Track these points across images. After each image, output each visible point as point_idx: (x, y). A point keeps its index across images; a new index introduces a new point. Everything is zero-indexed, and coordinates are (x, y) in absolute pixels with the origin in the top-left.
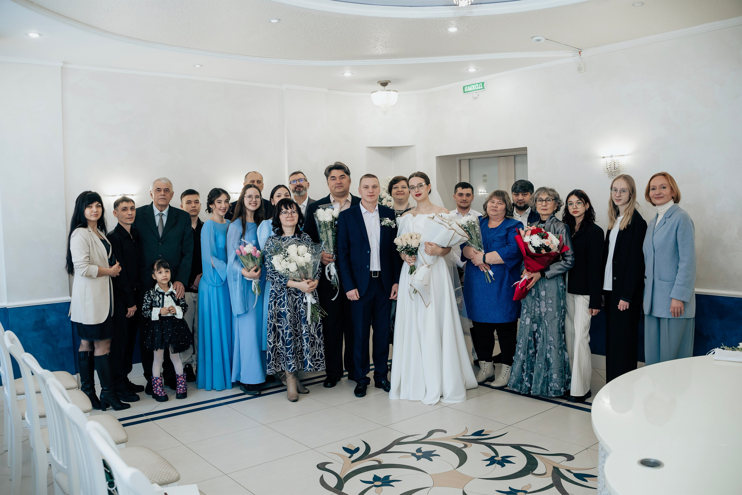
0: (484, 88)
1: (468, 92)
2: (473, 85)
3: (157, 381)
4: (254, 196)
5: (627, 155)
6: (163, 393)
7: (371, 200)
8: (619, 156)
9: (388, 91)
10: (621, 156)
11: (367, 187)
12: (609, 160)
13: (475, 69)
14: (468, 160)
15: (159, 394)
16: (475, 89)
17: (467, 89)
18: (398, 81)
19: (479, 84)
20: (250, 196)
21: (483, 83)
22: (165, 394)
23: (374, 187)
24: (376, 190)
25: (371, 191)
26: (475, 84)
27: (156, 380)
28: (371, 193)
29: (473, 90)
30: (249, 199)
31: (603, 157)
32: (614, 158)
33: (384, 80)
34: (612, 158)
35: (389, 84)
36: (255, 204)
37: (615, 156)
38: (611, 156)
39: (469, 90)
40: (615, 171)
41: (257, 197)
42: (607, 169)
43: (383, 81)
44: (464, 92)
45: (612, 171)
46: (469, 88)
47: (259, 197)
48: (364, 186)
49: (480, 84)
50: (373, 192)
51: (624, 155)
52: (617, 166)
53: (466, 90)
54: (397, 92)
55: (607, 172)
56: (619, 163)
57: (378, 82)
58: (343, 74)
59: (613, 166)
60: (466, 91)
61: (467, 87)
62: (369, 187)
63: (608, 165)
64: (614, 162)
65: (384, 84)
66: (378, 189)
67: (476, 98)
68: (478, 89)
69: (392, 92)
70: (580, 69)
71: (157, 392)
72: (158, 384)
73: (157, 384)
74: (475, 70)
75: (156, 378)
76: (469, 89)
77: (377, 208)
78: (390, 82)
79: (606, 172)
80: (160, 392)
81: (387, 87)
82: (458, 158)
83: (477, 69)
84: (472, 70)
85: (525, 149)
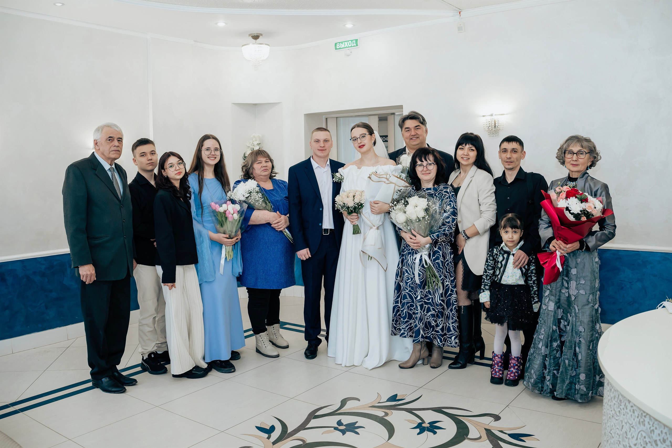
0: (357, 45)
1: (340, 48)
2: (345, 42)
4: (212, 149)
5: (507, 114)
7: (322, 154)
8: (500, 115)
9: (260, 44)
10: (502, 115)
11: (318, 141)
12: (489, 118)
13: (352, 24)
14: (336, 118)
16: (347, 46)
17: (339, 46)
18: (269, 34)
19: (352, 41)
20: (208, 149)
21: (356, 40)
23: (326, 141)
24: (327, 145)
25: (322, 145)
26: (348, 41)
28: (322, 147)
29: (345, 47)
30: (207, 153)
31: (484, 116)
32: (494, 117)
33: (255, 32)
34: (492, 117)
35: (261, 37)
36: (213, 157)
37: (495, 115)
38: (492, 115)
39: (341, 47)
40: (495, 129)
41: (216, 149)
43: (254, 34)
44: (336, 49)
45: (493, 129)
46: (341, 45)
47: (218, 150)
48: (315, 140)
49: (353, 41)
50: (324, 147)
51: (504, 114)
52: (497, 125)
53: (338, 47)
54: (269, 45)
56: (499, 122)
57: (250, 35)
58: (216, 24)
59: (494, 124)
60: (338, 48)
61: (339, 44)
62: (320, 141)
63: (488, 123)
64: (494, 121)
65: (256, 37)
66: (330, 143)
67: (348, 56)
68: (351, 47)
69: (264, 46)
70: (460, 29)
74: (352, 26)
76: (342, 46)
77: (328, 163)
78: (262, 35)
79: (487, 129)
81: (258, 41)
82: (324, 116)
83: (354, 25)
84: (349, 25)
85: (400, 107)
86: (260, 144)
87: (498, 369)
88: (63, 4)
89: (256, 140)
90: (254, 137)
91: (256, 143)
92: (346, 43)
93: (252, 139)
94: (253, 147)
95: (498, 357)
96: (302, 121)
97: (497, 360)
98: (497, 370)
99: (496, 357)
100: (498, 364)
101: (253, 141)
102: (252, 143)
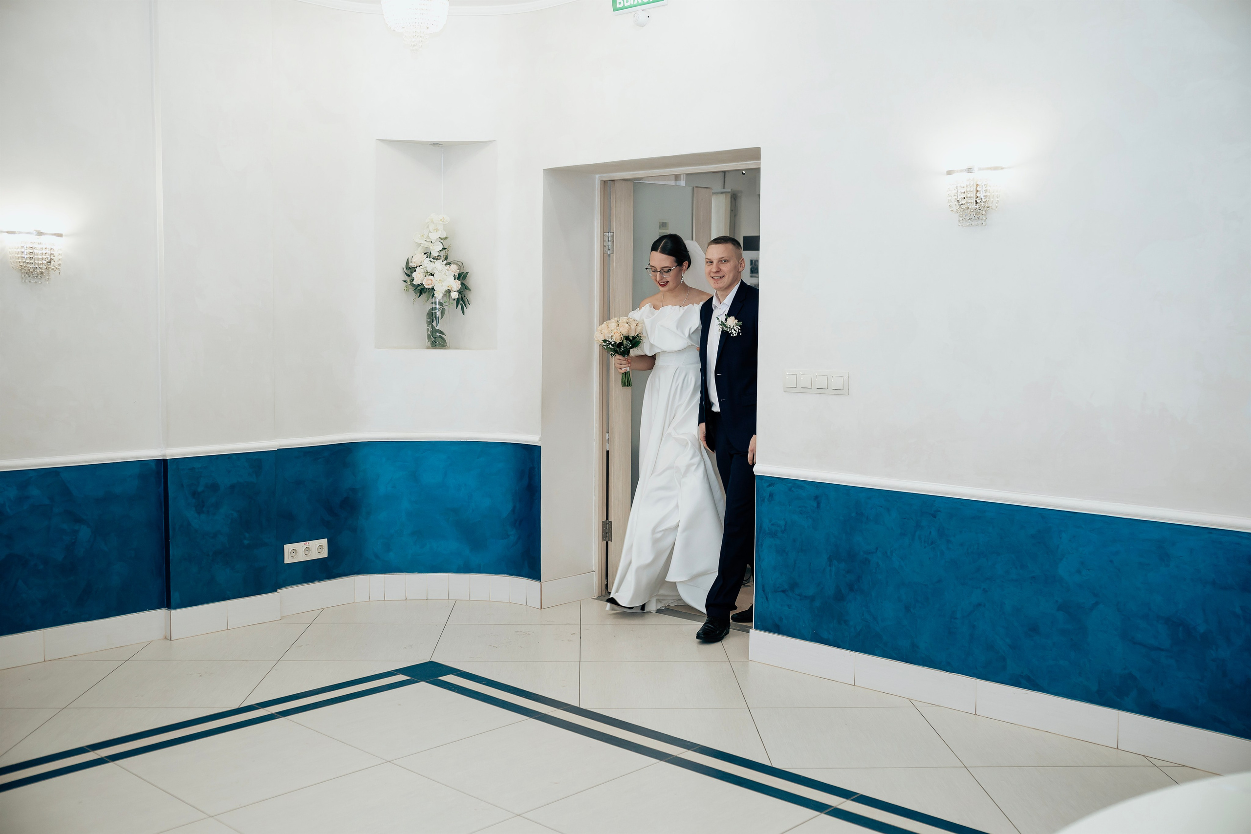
1: (623, 8)
5: (1009, 168)
8: (991, 169)
10: (995, 168)
12: (963, 180)
16: (640, 2)
17: (621, 1)
29: (636, 3)
31: (949, 173)
32: (977, 176)
34: (971, 175)
37: (980, 169)
38: (970, 170)
39: (626, 4)
40: (976, 207)
42: (957, 203)
44: (616, 9)
45: (970, 207)
51: (1001, 168)
52: (981, 195)
53: (620, 4)
55: (957, 212)
56: (988, 188)
59: (973, 195)
60: (619, 6)
63: (959, 191)
64: (975, 186)
67: (642, 25)
68: (649, 3)
76: (627, 1)
79: (955, 208)
82: (597, 176)
85: (755, 154)
86: (446, 238)
89: (436, 230)
90: (432, 222)
91: (434, 236)
93: (428, 227)
94: (429, 245)
96: (538, 186)
101: (430, 232)
102: (426, 236)
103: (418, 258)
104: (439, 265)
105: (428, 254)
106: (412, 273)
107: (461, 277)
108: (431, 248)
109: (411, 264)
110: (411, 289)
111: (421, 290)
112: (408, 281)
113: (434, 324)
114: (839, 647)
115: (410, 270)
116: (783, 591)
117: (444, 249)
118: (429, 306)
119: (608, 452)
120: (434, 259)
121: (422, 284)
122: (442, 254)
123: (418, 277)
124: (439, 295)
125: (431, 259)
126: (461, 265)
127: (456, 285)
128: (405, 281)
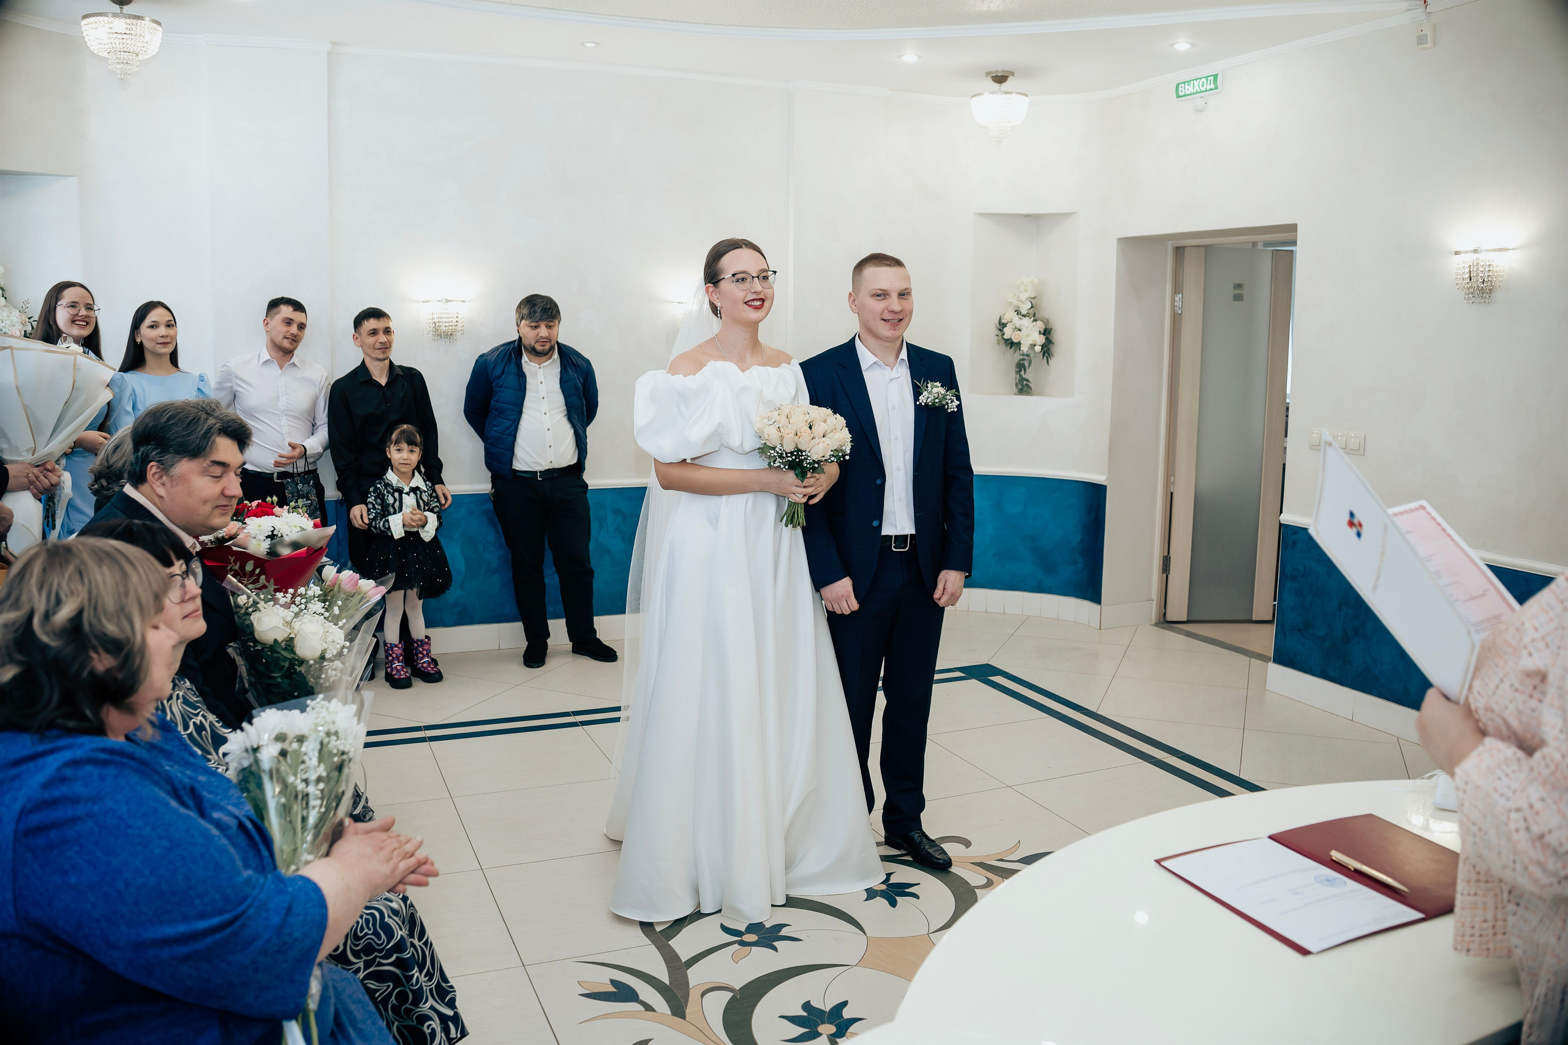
0: (1216, 88)
1: (1185, 95)
2: (1195, 81)
3: (392, 650)
5: (1513, 249)
6: (402, 673)
7: (892, 331)
8: (1495, 250)
9: (1006, 93)
10: (1501, 250)
11: (882, 295)
12: (1469, 259)
13: (1190, 43)
15: (395, 675)
16: (1199, 90)
17: (1183, 89)
18: (1029, 72)
19: (1207, 78)
21: (1216, 76)
22: (406, 675)
23: (903, 295)
26: (1200, 79)
27: (392, 648)
28: (896, 312)
29: (1195, 91)
31: (1457, 253)
32: (1482, 256)
33: (1000, 68)
34: (1476, 256)
35: (1011, 78)
37: (1487, 251)
38: (1475, 251)
39: (1187, 93)
40: (1480, 285)
42: (1463, 281)
43: (997, 71)
44: (1178, 96)
45: (1475, 285)
46: (1187, 87)
48: (873, 292)
49: (1209, 78)
50: (901, 311)
51: (1506, 250)
52: (1485, 275)
53: (1182, 91)
54: (1026, 95)
55: (1466, 289)
56: (1491, 269)
57: (987, 74)
58: (900, 57)
59: (1479, 273)
60: (1181, 94)
61: (1183, 84)
63: (1465, 271)
64: (1480, 266)
65: (1000, 79)
67: (1200, 111)
68: (1206, 91)
69: (1015, 96)
70: (1421, 40)
71: (392, 671)
72: (395, 656)
73: (393, 657)
74: (1190, 46)
75: (391, 644)
76: (1188, 90)
77: (904, 355)
78: (1012, 74)
79: (1461, 286)
80: (398, 671)
81: (1005, 86)
82: (1170, 243)
83: (1193, 45)
84: (1182, 46)
85: (1293, 228)
86: (1035, 298)
87: (399, 665)
88: (597, 44)
89: (1026, 291)
90: (1023, 283)
91: (1024, 296)
92: (1196, 83)
93: (1019, 287)
94: (1019, 303)
95: (398, 648)
96: (1111, 254)
97: (396, 652)
98: (398, 667)
99: (395, 649)
100: (398, 658)
101: (1020, 292)
102: (1017, 296)
103: (1010, 316)
104: (1026, 322)
105: (1018, 312)
106: (1003, 328)
107: (1047, 332)
108: (1021, 306)
109: (1003, 321)
110: (1003, 342)
111: (1012, 345)
112: (1000, 335)
113: (1022, 373)
114: (1342, 685)
115: (1002, 326)
116: (1299, 630)
117: (1032, 307)
118: (1017, 357)
119: (1172, 493)
120: (1023, 316)
121: (1011, 339)
122: (1031, 311)
123: (1008, 332)
124: (1025, 348)
125: (1021, 316)
126: (1046, 322)
127: (1041, 340)
128: (997, 335)
